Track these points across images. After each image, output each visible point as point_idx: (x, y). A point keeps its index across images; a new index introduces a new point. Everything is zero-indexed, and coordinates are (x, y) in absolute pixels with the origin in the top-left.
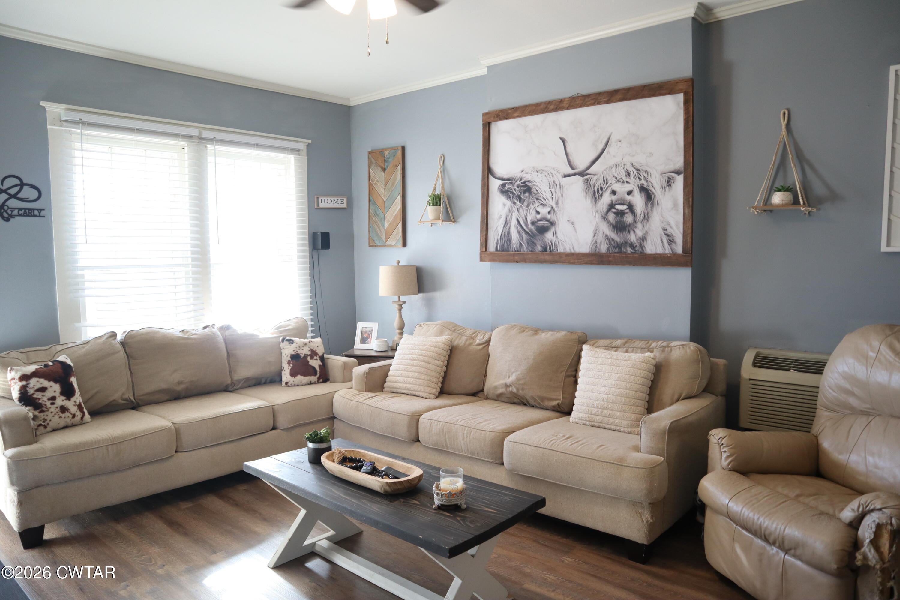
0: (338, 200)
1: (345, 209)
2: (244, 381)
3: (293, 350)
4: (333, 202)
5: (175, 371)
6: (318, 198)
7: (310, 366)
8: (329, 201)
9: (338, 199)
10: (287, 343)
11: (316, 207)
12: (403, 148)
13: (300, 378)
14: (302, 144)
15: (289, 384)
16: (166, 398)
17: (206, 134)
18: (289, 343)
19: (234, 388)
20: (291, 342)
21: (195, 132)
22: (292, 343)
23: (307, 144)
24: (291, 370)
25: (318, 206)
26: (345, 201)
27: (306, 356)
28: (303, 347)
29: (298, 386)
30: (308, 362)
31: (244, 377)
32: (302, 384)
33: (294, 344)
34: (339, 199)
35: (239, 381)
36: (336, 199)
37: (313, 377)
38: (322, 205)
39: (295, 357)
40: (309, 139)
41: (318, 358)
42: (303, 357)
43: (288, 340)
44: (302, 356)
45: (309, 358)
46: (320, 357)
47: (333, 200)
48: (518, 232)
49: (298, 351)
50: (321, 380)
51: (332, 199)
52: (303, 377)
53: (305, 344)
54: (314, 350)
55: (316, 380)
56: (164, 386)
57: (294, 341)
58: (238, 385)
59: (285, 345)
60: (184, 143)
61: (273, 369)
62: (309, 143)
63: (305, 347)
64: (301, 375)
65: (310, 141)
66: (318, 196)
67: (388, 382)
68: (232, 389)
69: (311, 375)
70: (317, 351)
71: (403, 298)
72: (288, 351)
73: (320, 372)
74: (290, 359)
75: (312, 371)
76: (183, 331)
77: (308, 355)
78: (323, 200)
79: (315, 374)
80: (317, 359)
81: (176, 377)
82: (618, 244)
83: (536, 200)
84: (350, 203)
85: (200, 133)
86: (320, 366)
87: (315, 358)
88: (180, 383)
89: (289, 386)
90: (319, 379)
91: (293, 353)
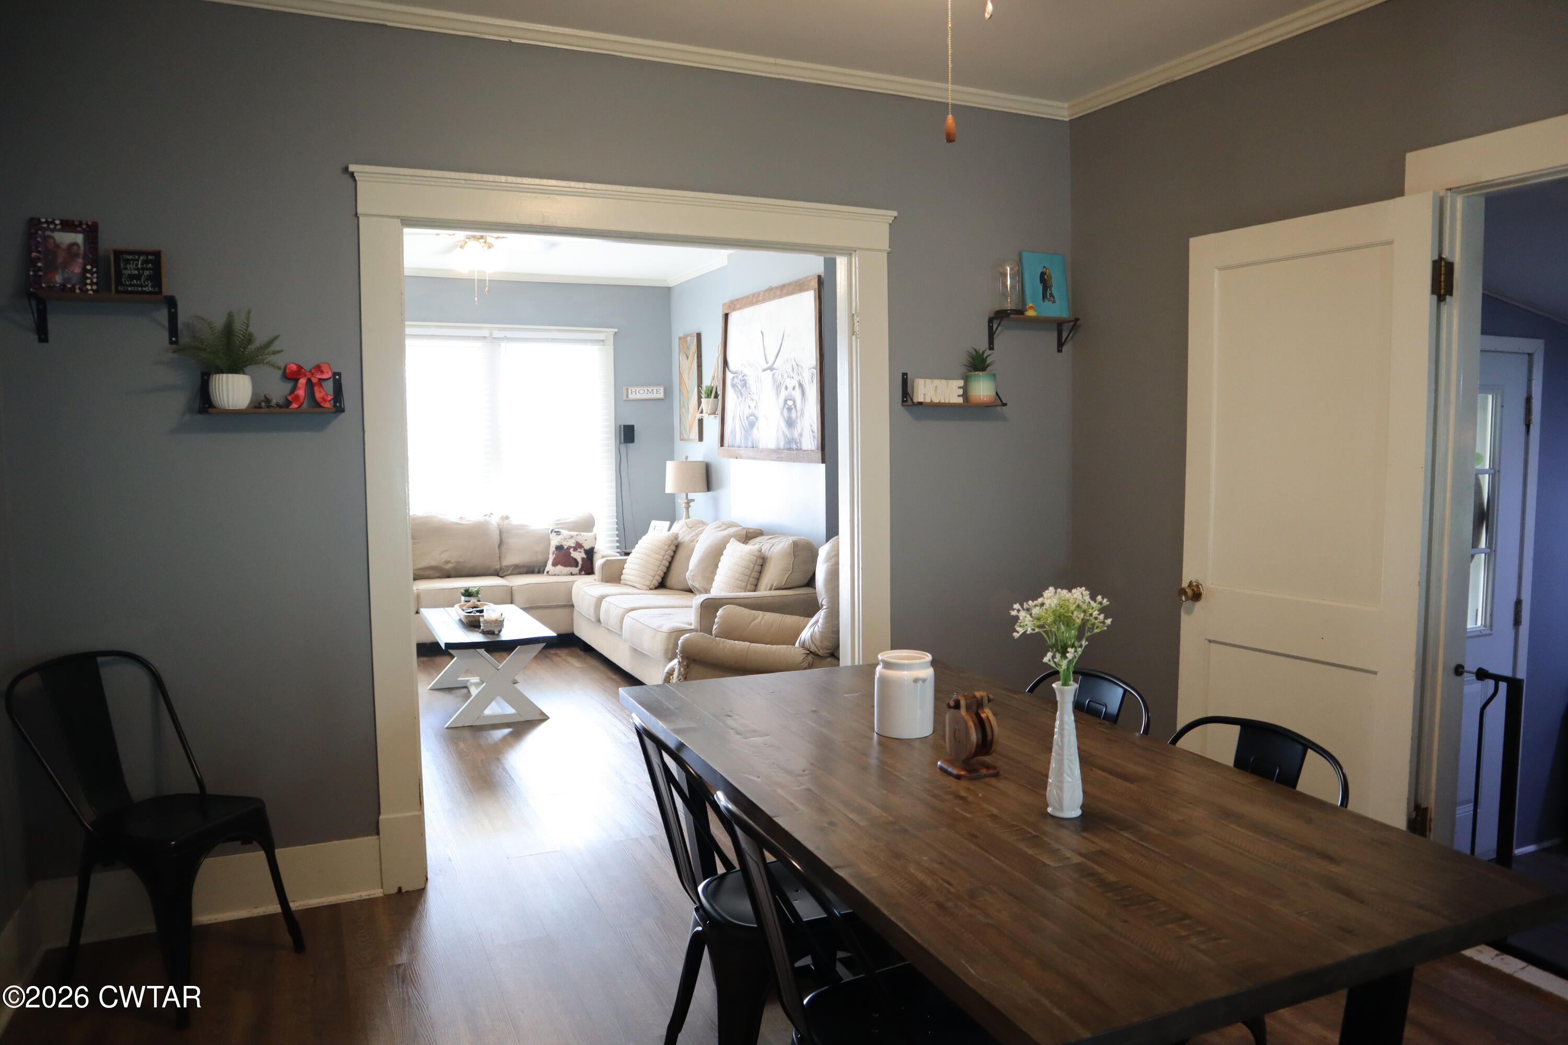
0: (653, 390)
1: (663, 399)
2: (513, 567)
3: (559, 541)
4: (646, 392)
5: (445, 551)
6: (627, 389)
7: (572, 557)
8: (642, 392)
9: (653, 388)
10: (555, 534)
11: (625, 398)
12: (699, 336)
13: (560, 568)
14: (608, 334)
15: (550, 573)
16: (438, 575)
17: (497, 334)
18: (557, 535)
19: (504, 573)
20: (558, 533)
21: (485, 333)
22: (559, 535)
23: (614, 333)
24: (554, 559)
25: (627, 397)
26: (662, 390)
27: (569, 548)
28: (569, 539)
29: (558, 575)
30: (570, 553)
31: (512, 564)
32: (562, 574)
33: (560, 536)
34: (655, 389)
35: (508, 567)
36: (650, 389)
37: (573, 568)
38: (631, 397)
39: (559, 548)
40: (616, 328)
41: (582, 550)
42: (567, 549)
43: (556, 532)
44: (566, 547)
45: (571, 550)
46: (585, 550)
47: (646, 391)
48: (740, 428)
49: (563, 542)
50: (583, 573)
51: (645, 389)
52: (563, 568)
53: (572, 537)
54: (581, 542)
55: (578, 572)
56: (433, 563)
57: (562, 533)
58: (507, 571)
59: (553, 536)
60: (478, 344)
61: (540, 558)
62: (616, 332)
63: (571, 540)
64: (562, 565)
65: (616, 330)
66: (627, 387)
67: (626, 574)
68: (502, 575)
69: (571, 566)
70: (583, 545)
71: (691, 496)
72: (555, 541)
73: (582, 565)
74: (555, 550)
75: (575, 563)
76: (461, 518)
77: (571, 547)
78: (634, 390)
79: (577, 566)
80: (580, 552)
81: (445, 557)
82: (788, 439)
83: (748, 395)
84: (668, 392)
85: (491, 334)
86: (583, 559)
87: (579, 550)
88: (447, 562)
89: (549, 575)
90: (580, 571)
91: (558, 544)
